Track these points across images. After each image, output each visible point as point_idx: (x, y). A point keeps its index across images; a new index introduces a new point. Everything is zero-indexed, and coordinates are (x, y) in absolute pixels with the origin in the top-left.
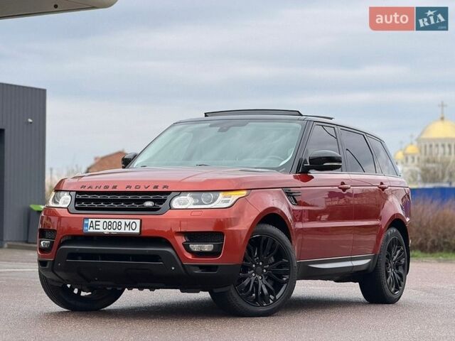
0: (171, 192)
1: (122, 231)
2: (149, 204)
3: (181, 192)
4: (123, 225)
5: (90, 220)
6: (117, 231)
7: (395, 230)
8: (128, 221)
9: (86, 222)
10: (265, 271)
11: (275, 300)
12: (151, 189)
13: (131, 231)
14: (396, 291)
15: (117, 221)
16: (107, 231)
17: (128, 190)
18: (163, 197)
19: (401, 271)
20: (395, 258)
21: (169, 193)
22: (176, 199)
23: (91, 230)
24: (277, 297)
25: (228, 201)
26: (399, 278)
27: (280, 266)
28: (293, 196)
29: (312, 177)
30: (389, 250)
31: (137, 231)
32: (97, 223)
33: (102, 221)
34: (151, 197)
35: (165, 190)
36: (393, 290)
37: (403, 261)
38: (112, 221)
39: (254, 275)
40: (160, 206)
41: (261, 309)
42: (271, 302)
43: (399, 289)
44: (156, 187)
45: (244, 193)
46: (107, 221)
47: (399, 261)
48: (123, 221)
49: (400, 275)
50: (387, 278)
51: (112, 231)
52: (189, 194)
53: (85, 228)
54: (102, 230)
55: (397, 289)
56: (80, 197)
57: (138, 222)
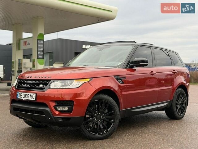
0: (51, 80)
1: (29, 99)
2: (41, 86)
3: (55, 80)
4: (30, 96)
5: (19, 93)
6: (27, 99)
7: (181, 89)
8: (31, 94)
9: (18, 94)
10: (102, 117)
11: (107, 132)
12: (43, 79)
13: (32, 99)
14: (181, 114)
16: (24, 99)
17: (35, 79)
18: (47, 82)
19: (184, 105)
20: (181, 100)
21: (50, 80)
22: (53, 84)
23: (19, 98)
24: (108, 130)
25: (78, 84)
26: (183, 108)
27: (110, 115)
28: (121, 80)
29: (135, 70)
30: (178, 98)
31: (34, 99)
32: (21, 95)
34: (43, 82)
35: (49, 79)
36: (180, 114)
37: (185, 101)
39: (96, 119)
40: (46, 87)
41: (99, 136)
42: (105, 132)
43: (183, 113)
44: (46, 77)
45: (89, 80)
47: (183, 102)
48: (30, 94)
49: (184, 107)
50: (177, 109)
52: (59, 81)
53: (17, 97)
54: (22, 98)
55: (182, 113)
56: (20, 81)
57: (35, 95)
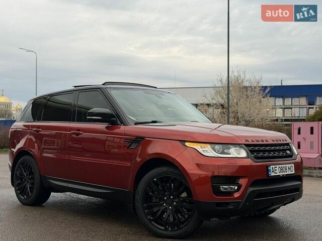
1: (288, 173)
2: (288, 152)
4: (288, 169)
6: (286, 173)
9: (269, 168)
13: (292, 173)
15: (285, 166)
16: (281, 174)
23: (273, 174)
32: (276, 169)
33: (278, 166)
38: (283, 166)
46: (280, 166)
51: (283, 173)
53: (270, 173)
54: (278, 174)
56: (250, 148)
57: (293, 165)
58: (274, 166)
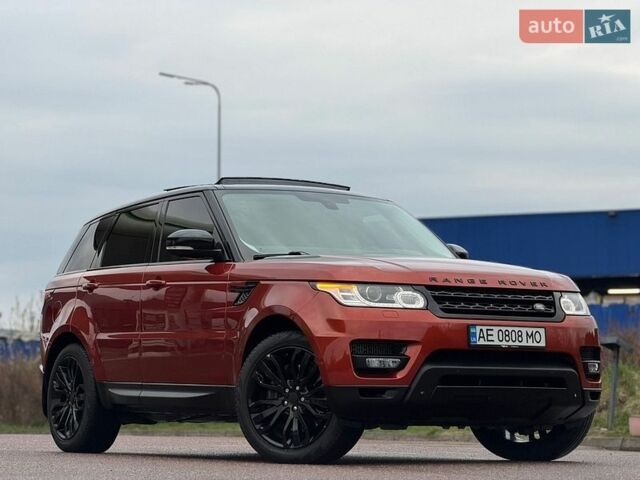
1: (524, 343)
2: (540, 307)
4: (524, 336)
5: (478, 328)
6: (517, 343)
9: (472, 330)
13: (535, 344)
15: (517, 329)
16: (504, 344)
18: (547, 299)
23: (482, 342)
32: (489, 332)
33: (496, 329)
35: (544, 288)
38: (510, 329)
46: (504, 329)
48: (524, 330)
51: (510, 343)
53: (473, 340)
54: (497, 343)
57: (542, 331)
58: (484, 328)
